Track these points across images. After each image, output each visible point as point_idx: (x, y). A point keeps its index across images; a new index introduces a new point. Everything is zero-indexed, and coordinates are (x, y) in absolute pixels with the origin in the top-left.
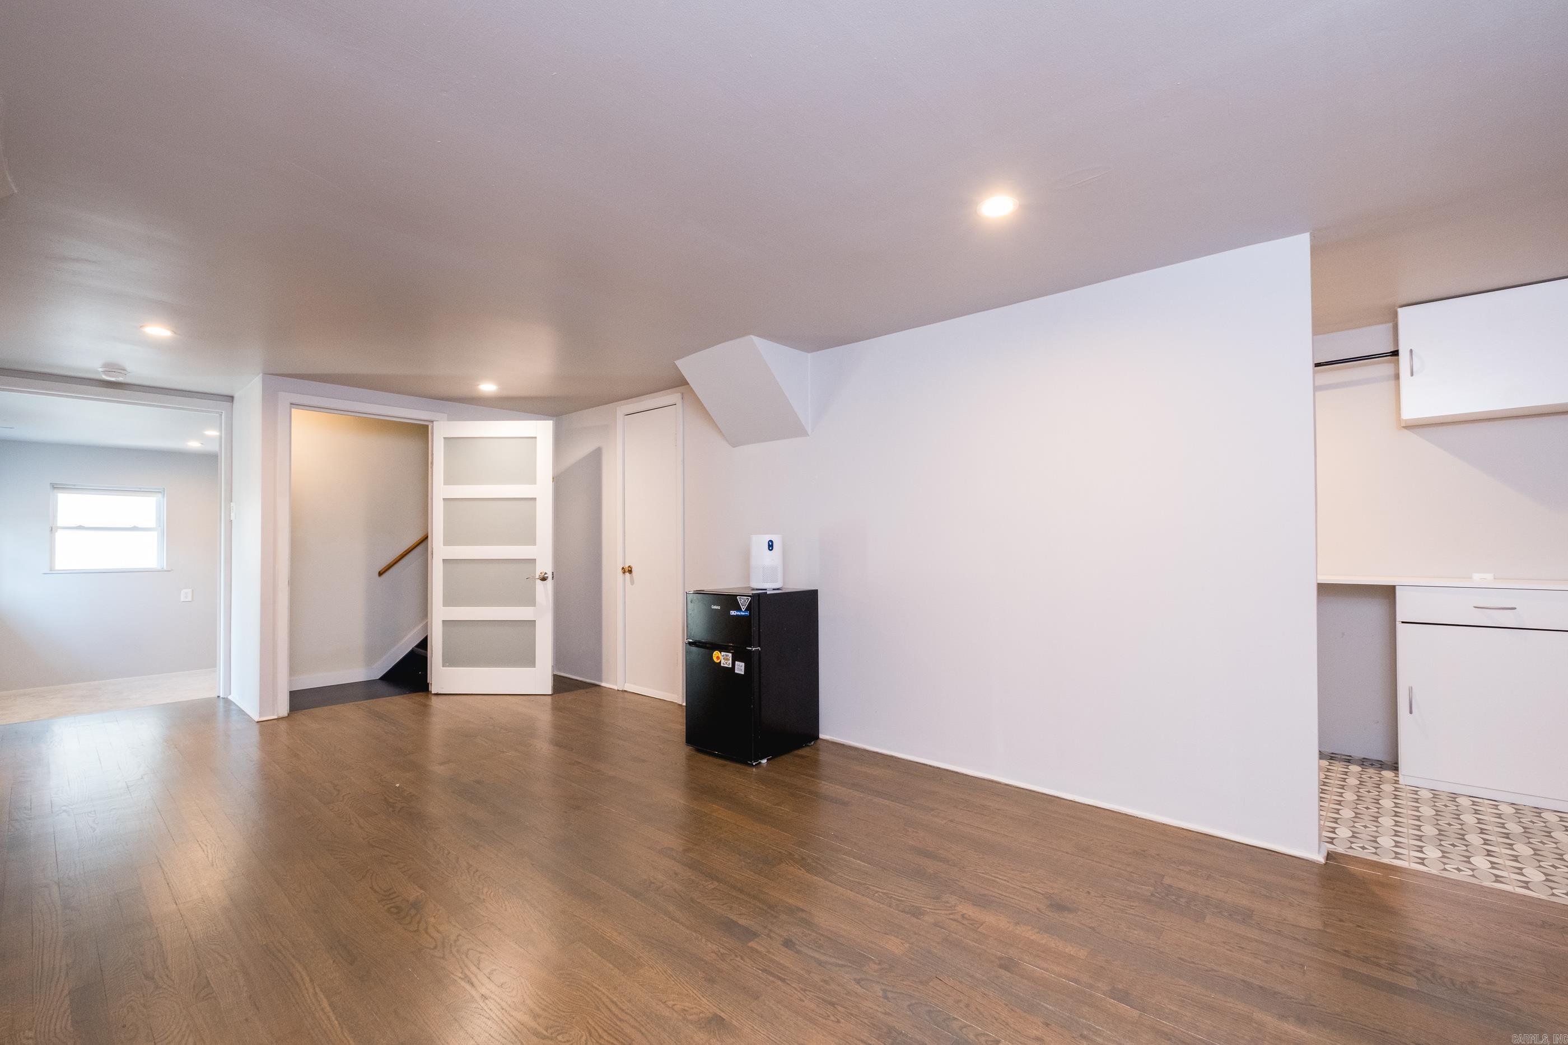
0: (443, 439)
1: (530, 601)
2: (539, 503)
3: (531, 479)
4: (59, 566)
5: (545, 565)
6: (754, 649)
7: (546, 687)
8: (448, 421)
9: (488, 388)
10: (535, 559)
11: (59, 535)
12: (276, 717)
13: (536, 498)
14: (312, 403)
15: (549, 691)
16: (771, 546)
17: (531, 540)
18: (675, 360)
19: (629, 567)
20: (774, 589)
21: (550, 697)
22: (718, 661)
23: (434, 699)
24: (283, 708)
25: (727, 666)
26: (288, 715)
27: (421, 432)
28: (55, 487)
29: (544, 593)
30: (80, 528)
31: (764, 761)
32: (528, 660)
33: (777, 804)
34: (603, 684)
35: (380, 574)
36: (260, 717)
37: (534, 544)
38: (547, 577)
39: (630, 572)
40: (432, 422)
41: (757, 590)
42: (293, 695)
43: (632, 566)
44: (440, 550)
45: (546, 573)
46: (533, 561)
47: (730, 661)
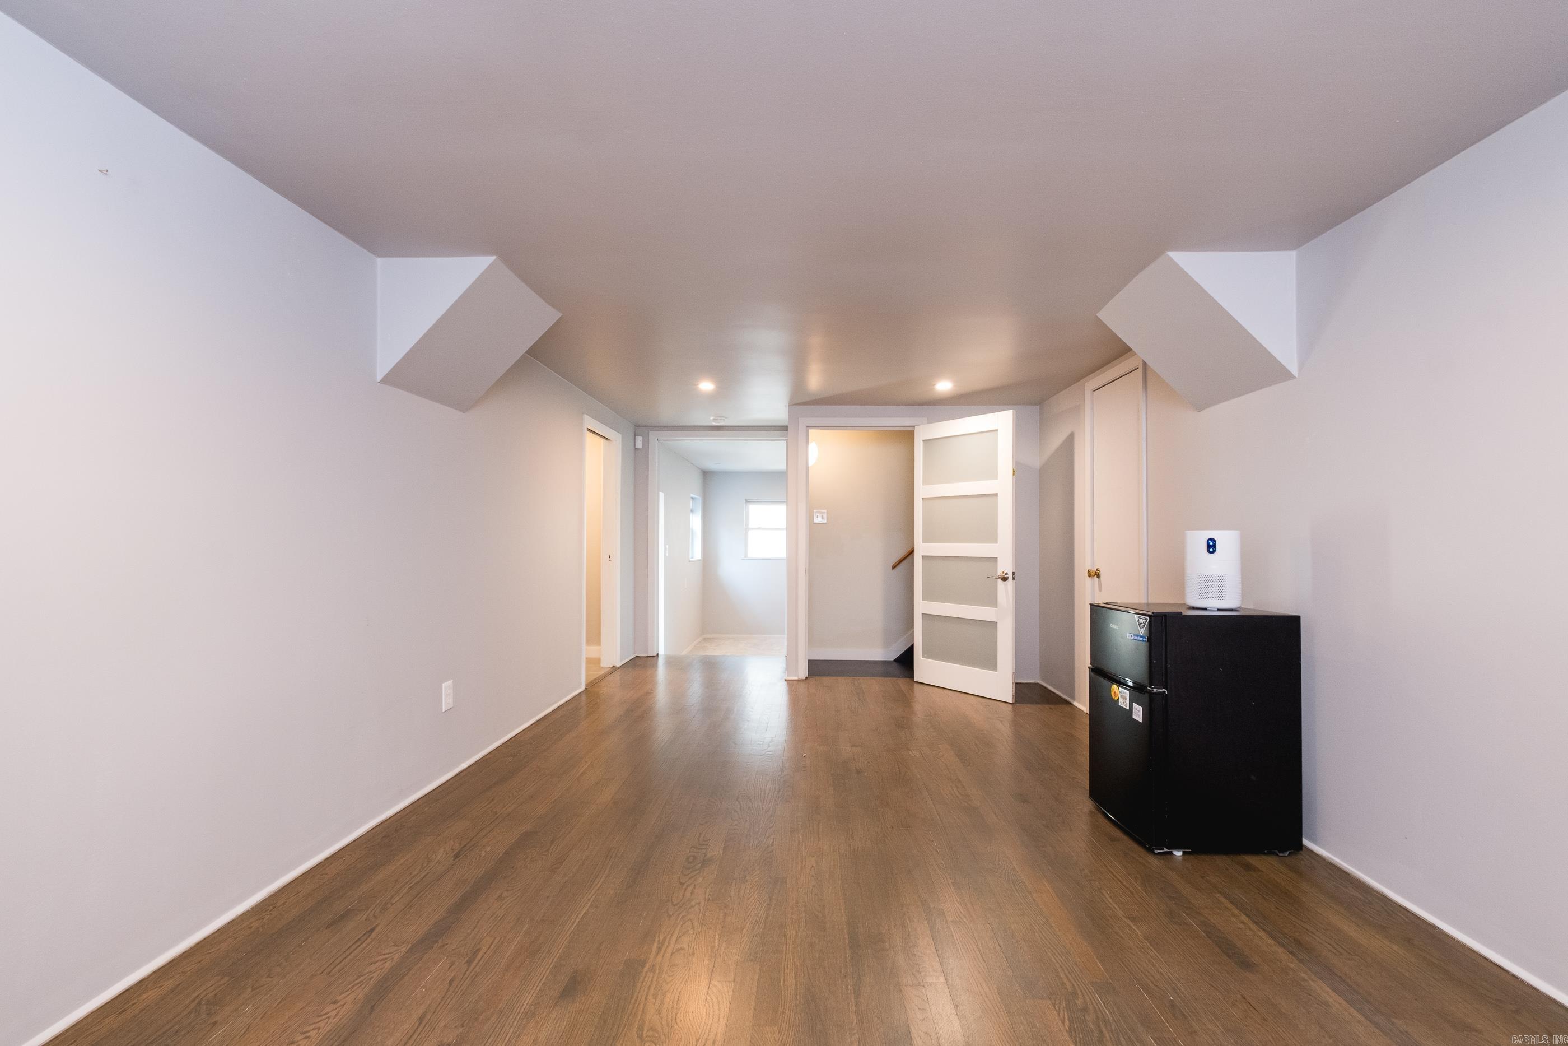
0: (922, 442)
1: (992, 601)
2: (1000, 499)
3: (993, 475)
4: (751, 554)
5: (1006, 565)
6: (1155, 690)
7: (1007, 695)
8: (928, 423)
9: (944, 386)
10: (997, 558)
11: (750, 533)
12: (797, 678)
13: (997, 494)
14: (838, 424)
15: (1009, 698)
16: (1211, 546)
17: (992, 537)
18: (1097, 313)
19: (1097, 570)
20: (1219, 610)
21: (1010, 706)
22: (1116, 698)
23: (916, 686)
24: (803, 672)
25: (1124, 707)
26: (806, 678)
27: (907, 436)
28: (747, 501)
29: (1005, 592)
30: (759, 528)
31: (1178, 853)
32: (990, 663)
33: (1133, 919)
34: (1075, 704)
35: (893, 568)
36: (787, 676)
37: (997, 543)
38: (1008, 577)
39: (1098, 576)
40: (914, 426)
41: (1194, 608)
42: (810, 662)
43: (1100, 569)
44: (922, 548)
45: (1007, 574)
46: (995, 560)
47: (1128, 702)
